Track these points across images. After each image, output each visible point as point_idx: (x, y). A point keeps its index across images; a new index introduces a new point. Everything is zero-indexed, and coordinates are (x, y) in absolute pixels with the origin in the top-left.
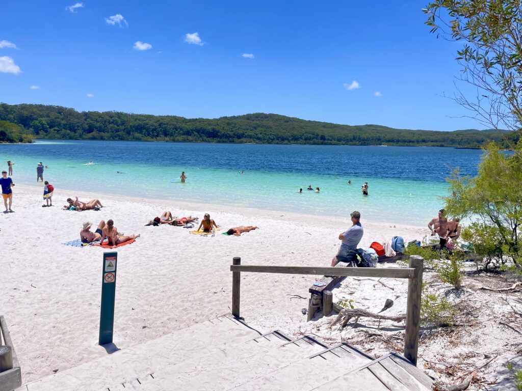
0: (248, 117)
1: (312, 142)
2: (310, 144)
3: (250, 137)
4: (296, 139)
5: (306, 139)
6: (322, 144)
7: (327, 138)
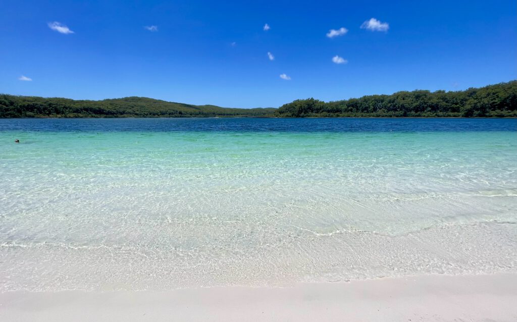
0: (126, 99)
1: (173, 116)
2: (173, 117)
3: (130, 113)
4: (163, 114)
5: (170, 114)
6: (181, 117)
7: (183, 113)
